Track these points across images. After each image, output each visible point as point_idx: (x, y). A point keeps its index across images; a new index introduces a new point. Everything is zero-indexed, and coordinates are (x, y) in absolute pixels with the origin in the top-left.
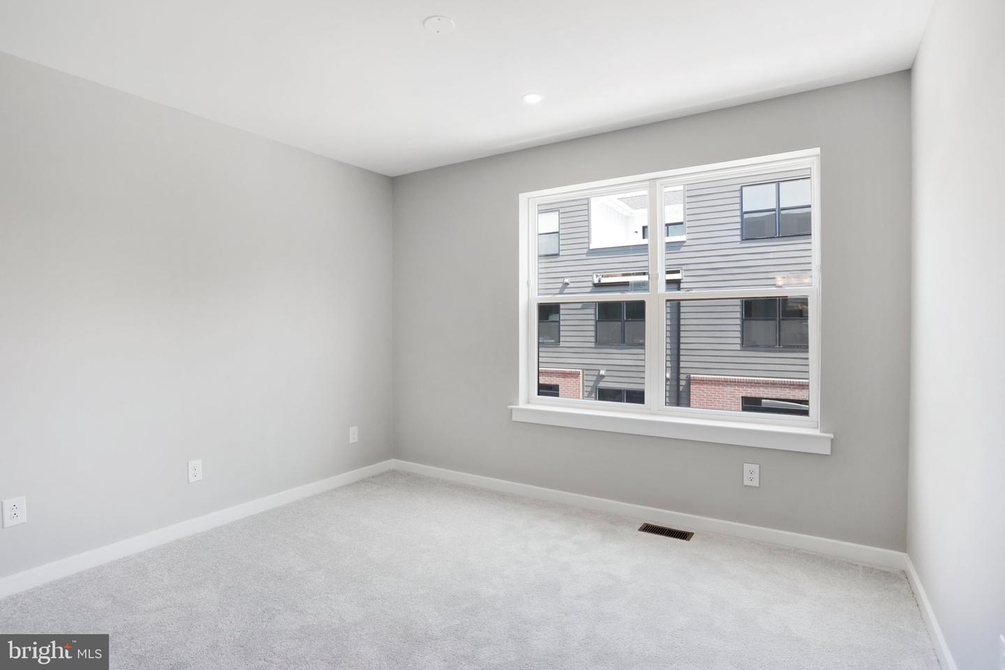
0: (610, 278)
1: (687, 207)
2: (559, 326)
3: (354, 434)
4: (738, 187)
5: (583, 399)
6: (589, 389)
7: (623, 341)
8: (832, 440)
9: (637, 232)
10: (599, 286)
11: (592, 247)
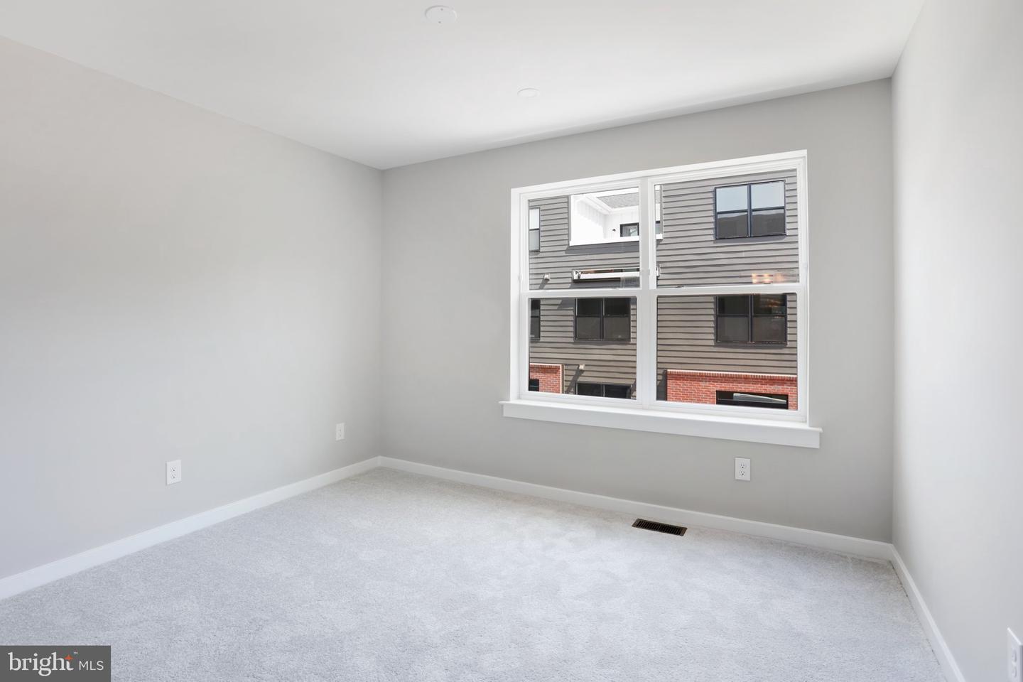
0: (589, 274)
1: (664, 206)
2: (540, 321)
3: (340, 432)
4: (712, 189)
5: (563, 393)
6: (568, 384)
7: (602, 336)
8: (821, 434)
9: (614, 230)
10: (579, 283)
11: (572, 244)
